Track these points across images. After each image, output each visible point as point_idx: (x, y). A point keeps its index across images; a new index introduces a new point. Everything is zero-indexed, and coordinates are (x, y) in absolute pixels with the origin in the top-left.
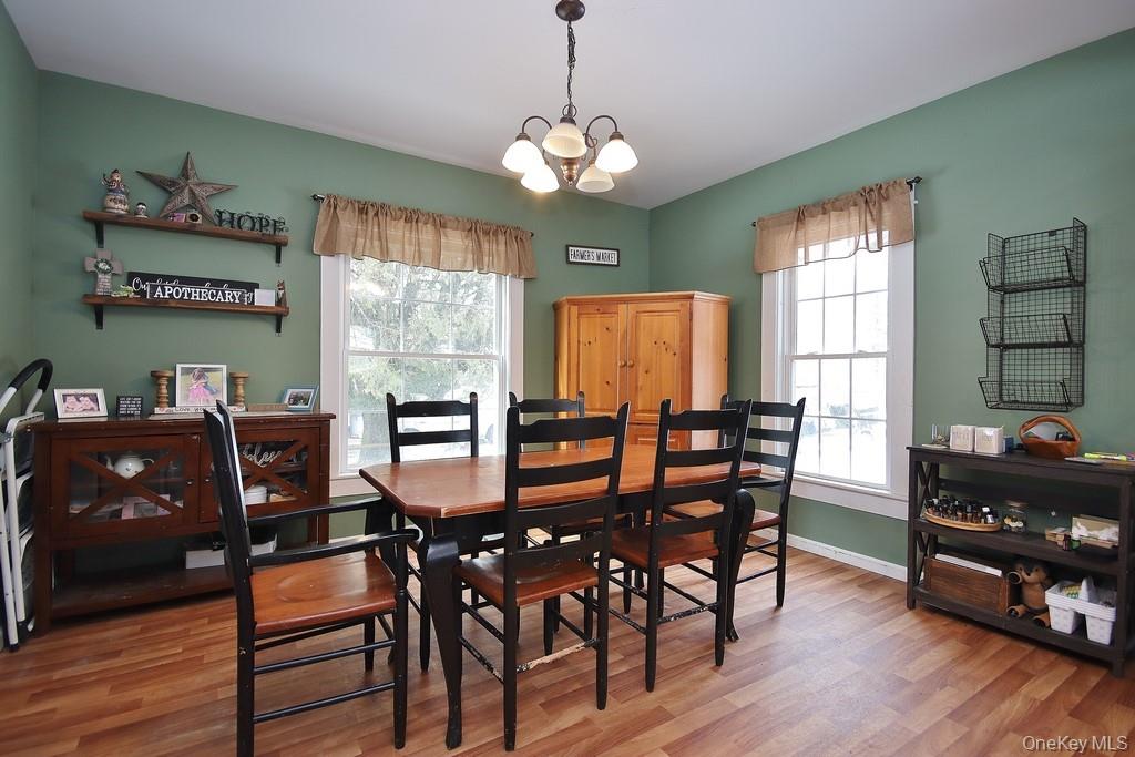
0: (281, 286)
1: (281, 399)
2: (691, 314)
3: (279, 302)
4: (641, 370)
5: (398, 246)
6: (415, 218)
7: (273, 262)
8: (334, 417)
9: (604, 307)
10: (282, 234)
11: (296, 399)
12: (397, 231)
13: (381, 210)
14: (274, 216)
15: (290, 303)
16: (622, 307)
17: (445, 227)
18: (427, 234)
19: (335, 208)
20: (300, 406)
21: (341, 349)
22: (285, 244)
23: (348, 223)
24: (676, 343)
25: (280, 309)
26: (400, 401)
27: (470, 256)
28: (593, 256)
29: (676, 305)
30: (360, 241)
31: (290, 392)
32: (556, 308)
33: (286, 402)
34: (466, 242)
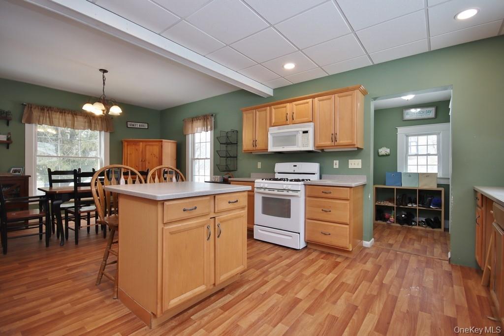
0: (9, 134)
1: (9, 171)
2: (162, 146)
3: (8, 139)
4: (147, 162)
5: (57, 120)
6: (64, 111)
7: (6, 126)
8: (30, 176)
9: (136, 143)
10: (9, 116)
11: (15, 171)
12: (56, 116)
13: (50, 109)
14: (6, 110)
15: (13, 139)
16: (141, 143)
17: (76, 115)
18: (69, 117)
19: (31, 108)
20: (17, 173)
21: (34, 155)
22: (11, 120)
23: (36, 113)
24: (157, 155)
25: (8, 142)
26: (52, 170)
27: (87, 124)
28: (138, 125)
29: (157, 143)
30: (41, 118)
31: (13, 169)
32: (122, 142)
33: (11, 172)
34: (85, 120)
